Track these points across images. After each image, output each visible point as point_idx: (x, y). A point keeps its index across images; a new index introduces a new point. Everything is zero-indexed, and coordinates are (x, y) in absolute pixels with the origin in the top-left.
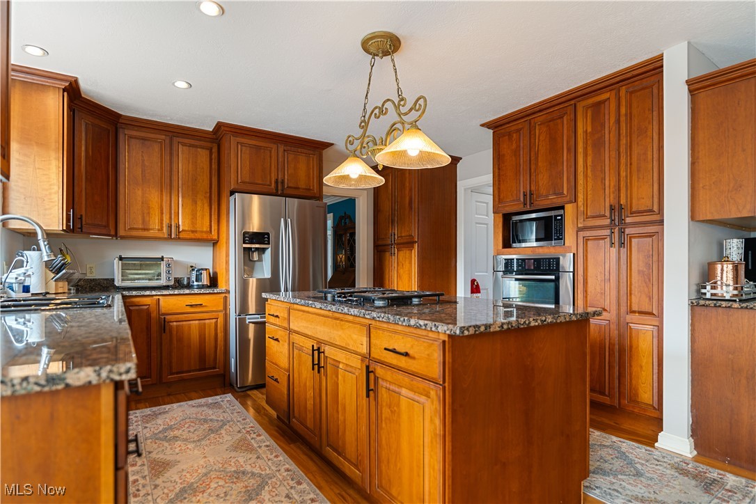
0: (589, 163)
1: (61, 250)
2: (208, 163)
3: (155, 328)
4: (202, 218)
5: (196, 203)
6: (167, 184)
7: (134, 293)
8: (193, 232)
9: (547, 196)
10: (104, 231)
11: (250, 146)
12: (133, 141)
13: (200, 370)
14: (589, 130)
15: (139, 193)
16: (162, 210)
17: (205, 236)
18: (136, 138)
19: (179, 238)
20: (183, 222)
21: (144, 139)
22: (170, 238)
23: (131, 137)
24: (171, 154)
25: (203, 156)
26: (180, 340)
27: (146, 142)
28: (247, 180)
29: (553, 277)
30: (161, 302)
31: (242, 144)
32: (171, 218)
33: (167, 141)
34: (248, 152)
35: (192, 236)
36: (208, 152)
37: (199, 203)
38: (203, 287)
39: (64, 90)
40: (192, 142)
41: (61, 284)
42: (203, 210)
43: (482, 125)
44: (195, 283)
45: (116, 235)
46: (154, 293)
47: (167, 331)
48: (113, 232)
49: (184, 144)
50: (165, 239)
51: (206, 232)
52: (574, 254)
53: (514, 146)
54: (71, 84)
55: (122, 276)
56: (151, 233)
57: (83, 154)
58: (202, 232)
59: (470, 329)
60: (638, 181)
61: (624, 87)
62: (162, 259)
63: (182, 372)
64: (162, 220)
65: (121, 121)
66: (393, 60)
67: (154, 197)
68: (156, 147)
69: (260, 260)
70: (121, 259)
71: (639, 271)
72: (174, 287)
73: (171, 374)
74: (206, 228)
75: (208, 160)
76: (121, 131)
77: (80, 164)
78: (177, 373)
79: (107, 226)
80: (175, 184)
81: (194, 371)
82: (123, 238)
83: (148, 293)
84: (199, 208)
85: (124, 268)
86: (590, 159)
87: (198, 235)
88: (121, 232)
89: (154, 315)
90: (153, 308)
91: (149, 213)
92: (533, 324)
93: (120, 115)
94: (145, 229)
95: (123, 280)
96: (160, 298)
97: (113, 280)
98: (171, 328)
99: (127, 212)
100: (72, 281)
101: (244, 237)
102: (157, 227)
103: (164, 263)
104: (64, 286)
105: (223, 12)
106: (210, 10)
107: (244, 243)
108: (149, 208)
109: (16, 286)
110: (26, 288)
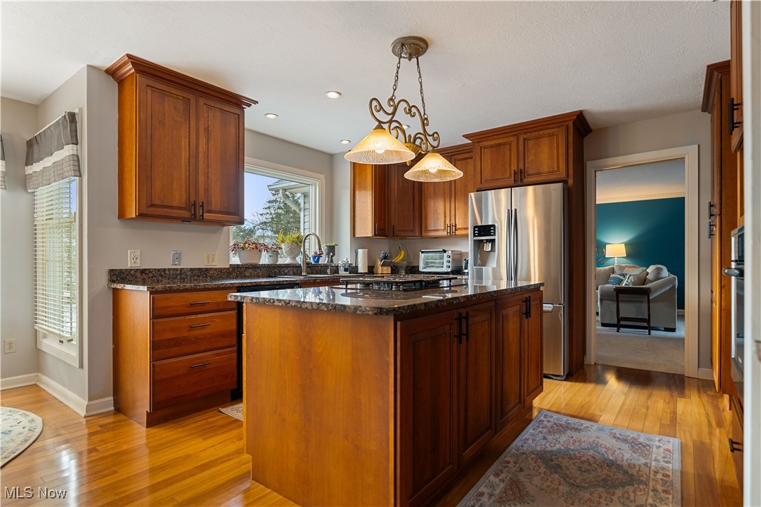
1: (400, 248)
5: (467, 205)
6: (449, 195)
8: (465, 229)
10: (412, 234)
11: (491, 147)
15: (432, 204)
16: (445, 214)
28: (490, 178)
31: (485, 147)
32: (451, 220)
34: (489, 152)
41: (385, 268)
45: (420, 236)
57: (396, 186)
64: (445, 222)
67: (440, 206)
69: (493, 250)
70: (422, 252)
77: (394, 193)
82: (424, 237)
88: (423, 234)
91: (438, 218)
94: (435, 231)
95: (424, 267)
97: (419, 267)
99: (426, 219)
100: (402, 267)
101: (474, 231)
102: (443, 228)
103: (445, 255)
104: (388, 270)
105: (340, 94)
106: (333, 95)
107: (474, 236)
108: (438, 214)
109: (341, 268)
110: (347, 269)
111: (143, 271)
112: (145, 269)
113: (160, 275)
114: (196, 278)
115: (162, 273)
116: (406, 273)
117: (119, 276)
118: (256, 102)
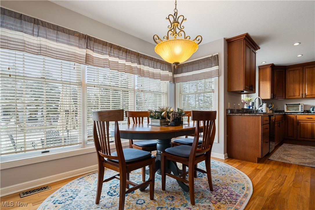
1: (271, 103)
3: (295, 124)
7: (289, 113)
10: (281, 98)
15: (292, 86)
19: (306, 98)
20: (307, 92)
21: (294, 70)
23: (290, 71)
24: (303, 72)
30: (297, 117)
32: (303, 92)
33: (302, 69)
35: (310, 96)
39: (271, 67)
40: (311, 66)
41: (270, 111)
44: (312, 112)
46: (295, 114)
47: (299, 125)
48: (284, 98)
49: (308, 68)
50: (301, 98)
55: (287, 109)
56: (296, 97)
57: (276, 79)
62: (299, 104)
63: (305, 138)
64: (300, 93)
65: (287, 67)
67: (297, 86)
68: (298, 71)
70: (286, 105)
73: (301, 138)
76: (287, 70)
77: (275, 82)
78: (303, 138)
79: (283, 96)
83: (293, 114)
85: (287, 107)
88: (287, 97)
89: (295, 120)
90: (295, 118)
91: (295, 91)
94: (294, 96)
96: (297, 115)
97: (284, 111)
98: (301, 124)
99: (288, 92)
100: (274, 110)
102: (298, 95)
103: (300, 106)
106: (297, 44)
108: (295, 90)
109: (260, 111)
110: (262, 111)
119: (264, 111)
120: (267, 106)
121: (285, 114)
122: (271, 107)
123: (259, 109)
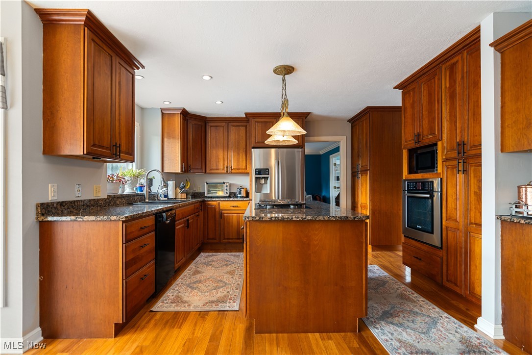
0: (448, 111)
1: (187, 180)
2: (245, 133)
3: (218, 216)
4: (242, 162)
5: (239, 154)
6: (227, 147)
7: (209, 199)
8: (238, 169)
9: (427, 135)
10: (200, 171)
11: (262, 122)
12: (212, 128)
13: (238, 239)
14: (448, 86)
15: (215, 152)
16: (224, 159)
17: (243, 171)
18: (213, 126)
19: (231, 173)
20: (234, 165)
21: (216, 126)
22: (227, 173)
23: (211, 126)
24: (228, 132)
25: (243, 129)
26: (228, 223)
27: (218, 128)
28: (260, 141)
29: (428, 196)
30: (220, 205)
31: (258, 122)
32: (228, 163)
33: (226, 126)
34: (260, 125)
35: (237, 171)
36: (244, 128)
37: (241, 155)
38: (242, 197)
39: (181, 113)
40: (237, 124)
41: (183, 195)
42: (242, 156)
43: (395, 88)
44: (239, 195)
45: (206, 172)
46: (217, 199)
47: (223, 218)
48: (204, 171)
49: (234, 126)
50: (226, 173)
51: (244, 169)
52: (441, 179)
53: (411, 101)
54: (182, 110)
55: (208, 191)
56: (219, 171)
57: (191, 138)
58: (242, 169)
59: (250, 218)
60: (474, 123)
61: (466, 51)
62: (224, 183)
63: (229, 239)
64: (224, 164)
65: (207, 119)
66: (284, 80)
67: (221, 154)
68: (221, 129)
69: (266, 183)
70: (207, 183)
71: (475, 192)
72: (229, 197)
73: (225, 239)
74: (244, 167)
75: (245, 132)
76: (207, 124)
77: (190, 143)
78: (227, 239)
79: (201, 169)
80: (230, 146)
81: (235, 239)
82: (208, 173)
83: (214, 199)
84: (240, 157)
86: (448, 107)
87: (240, 171)
88: (208, 171)
89: (217, 210)
90: (217, 206)
91: (218, 161)
92: (295, 219)
93: (206, 117)
94: (217, 169)
95: (208, 193)
96: (220, 202)
97: (204, 194)
98: (224, 216)
99: (210, 161)
100: (190, 193)
101: (256, 172)
102: (222, 168)
103: (225, 185)
104: (184, 196)
105: (212, 78)
106: (207, 78)
107: (256, 175)
108: (218, 159)
109: (162, 195)
110: (166, 196)
111: (62, 204)
112: (63, 202)
113: (72, 207)
114: (92, 207)
115: (73, 205)
116: (192, 198)
117: (46, 209)
118: (143, 67)
119: (171, 195)
120: (176, 186)
121: (204, 201)
122: (184, 187)
123: (160, 192)
